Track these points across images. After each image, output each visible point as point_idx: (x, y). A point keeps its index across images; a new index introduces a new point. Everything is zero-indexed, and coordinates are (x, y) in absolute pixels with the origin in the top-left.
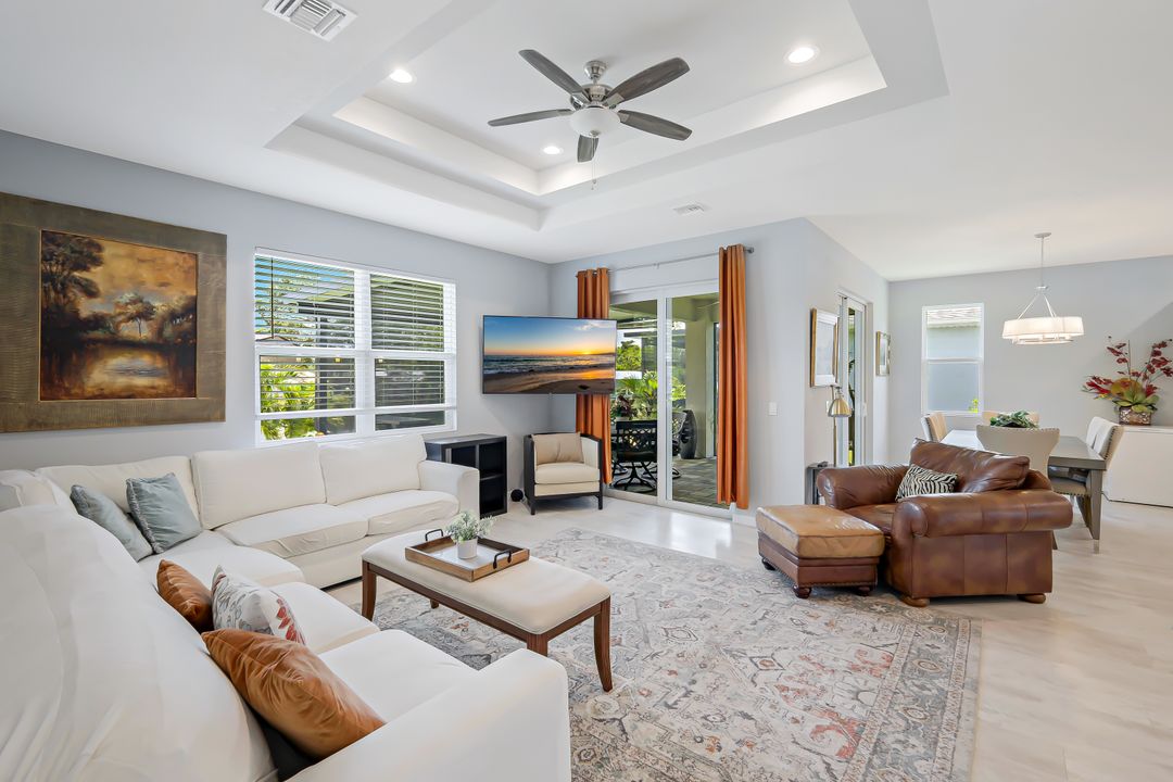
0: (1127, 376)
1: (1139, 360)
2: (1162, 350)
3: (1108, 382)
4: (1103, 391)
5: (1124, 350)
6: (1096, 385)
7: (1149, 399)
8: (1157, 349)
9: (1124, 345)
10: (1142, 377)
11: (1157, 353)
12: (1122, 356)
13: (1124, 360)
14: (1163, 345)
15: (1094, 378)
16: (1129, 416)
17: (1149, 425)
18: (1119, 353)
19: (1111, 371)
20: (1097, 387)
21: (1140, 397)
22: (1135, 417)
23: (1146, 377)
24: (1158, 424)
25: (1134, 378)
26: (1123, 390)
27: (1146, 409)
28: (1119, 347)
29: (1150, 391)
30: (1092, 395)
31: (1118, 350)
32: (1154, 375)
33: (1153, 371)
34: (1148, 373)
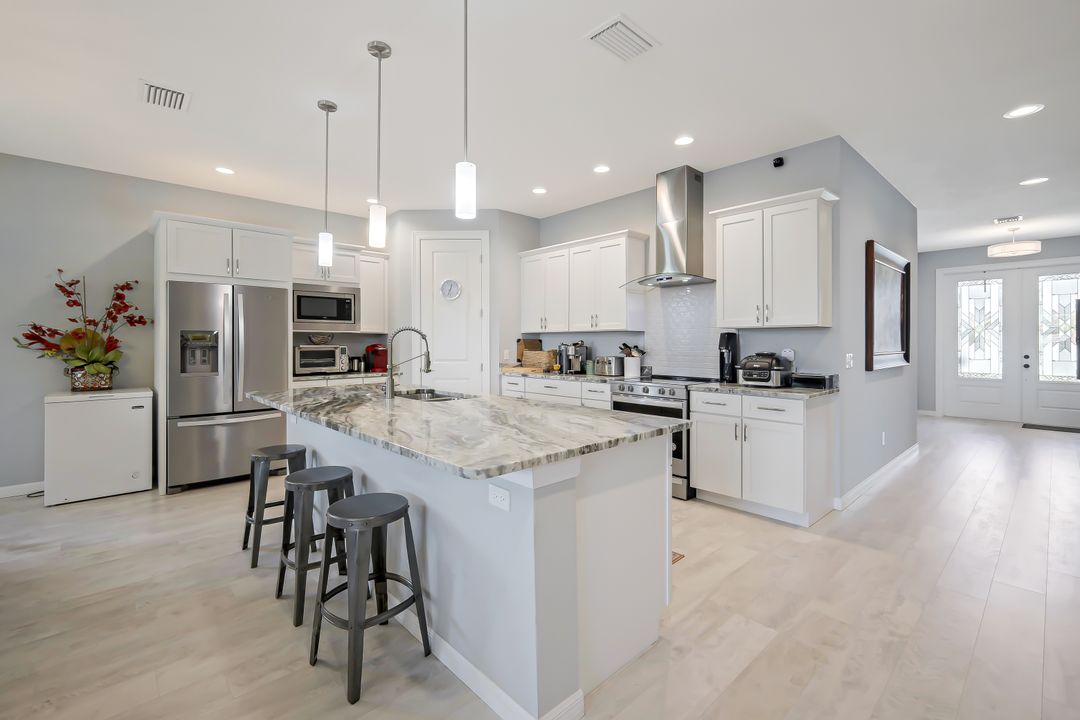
0: (80, 325)
1: (97, 305)
2: (126, 293)
3: (54, 333)
4: (49, 346)
5: (78, 288)
6: (36, 336)
7: (111, 356)
8: (119, 291)
9: (78, 282)
10: (101, 326)
11: (120, 297)
12: (74, 298)
13: (76, 303)
14: (127, 287)
15: (35, 327)
16: (82, 380)
17: (110, 389)
18: (70, 294)
19: (61, 319)
20: (43, 341)
21: (97, 353)
22: (90, 379)
23: (105, 328)
24: (122, 387)
25: (92, 328)
26: (76, 344)
27: (103, 368)
28: (71, 285)
29: (112, 345)
30: (34, 352)
31: (70, 289)
32: (116, 325)
33: (114, 319)
34: (109, 322)
